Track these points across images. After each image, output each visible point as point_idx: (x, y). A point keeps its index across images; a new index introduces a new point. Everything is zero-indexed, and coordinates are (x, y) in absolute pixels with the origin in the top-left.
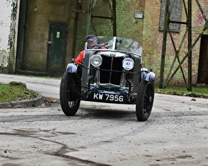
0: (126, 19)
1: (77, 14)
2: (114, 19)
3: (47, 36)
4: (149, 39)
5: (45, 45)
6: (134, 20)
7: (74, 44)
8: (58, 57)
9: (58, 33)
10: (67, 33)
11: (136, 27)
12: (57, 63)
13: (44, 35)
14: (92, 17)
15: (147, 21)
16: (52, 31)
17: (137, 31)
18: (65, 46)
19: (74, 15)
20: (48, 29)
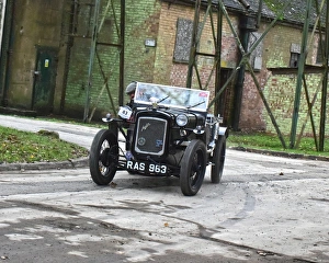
0: (133, 47)
1: (71, 38)
2: (121, 46)
3: (33, 65)
4: (161, 72)
5: (31, 76)
6: (144, 49)
7: (66, 75)
8: (46, 91)
9: (47, 61)
10: (57, 61)
11: (146, 57)
12: (44, 98)
13: (29, 63)
14: (97, 43)
15: (160, 51)
16: (40, 58)
17: (147, 62)
18: (54, 78)
19: (66, 39)
20: (34, 56)
